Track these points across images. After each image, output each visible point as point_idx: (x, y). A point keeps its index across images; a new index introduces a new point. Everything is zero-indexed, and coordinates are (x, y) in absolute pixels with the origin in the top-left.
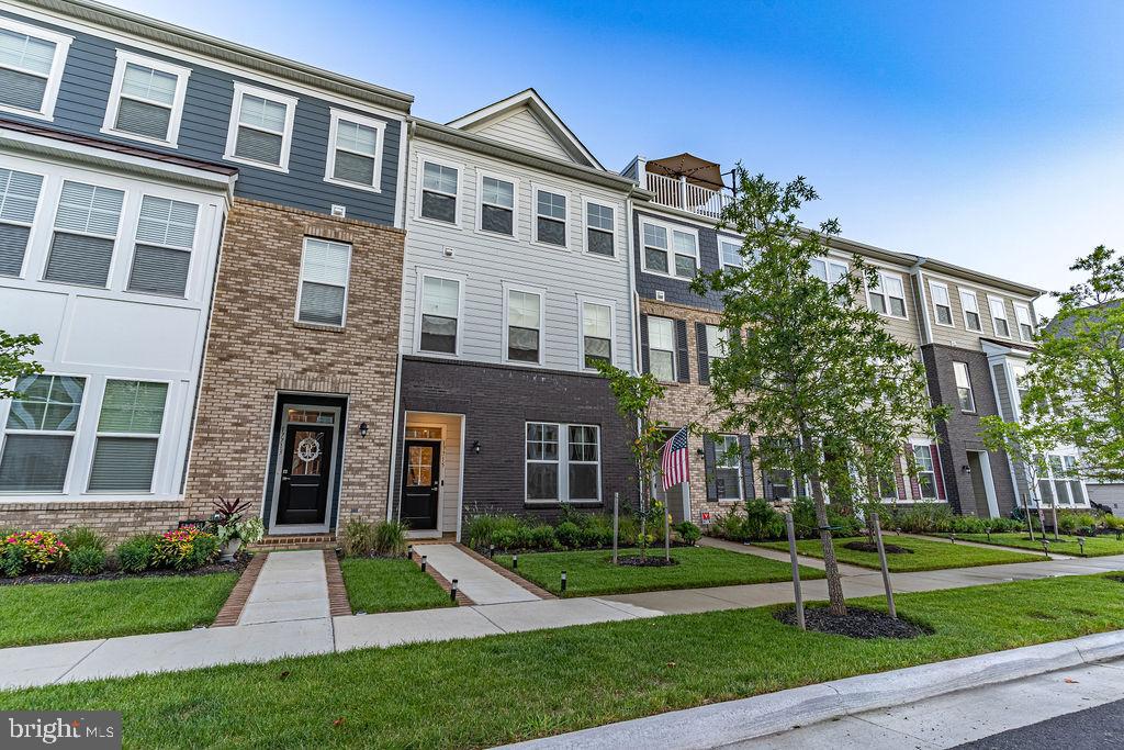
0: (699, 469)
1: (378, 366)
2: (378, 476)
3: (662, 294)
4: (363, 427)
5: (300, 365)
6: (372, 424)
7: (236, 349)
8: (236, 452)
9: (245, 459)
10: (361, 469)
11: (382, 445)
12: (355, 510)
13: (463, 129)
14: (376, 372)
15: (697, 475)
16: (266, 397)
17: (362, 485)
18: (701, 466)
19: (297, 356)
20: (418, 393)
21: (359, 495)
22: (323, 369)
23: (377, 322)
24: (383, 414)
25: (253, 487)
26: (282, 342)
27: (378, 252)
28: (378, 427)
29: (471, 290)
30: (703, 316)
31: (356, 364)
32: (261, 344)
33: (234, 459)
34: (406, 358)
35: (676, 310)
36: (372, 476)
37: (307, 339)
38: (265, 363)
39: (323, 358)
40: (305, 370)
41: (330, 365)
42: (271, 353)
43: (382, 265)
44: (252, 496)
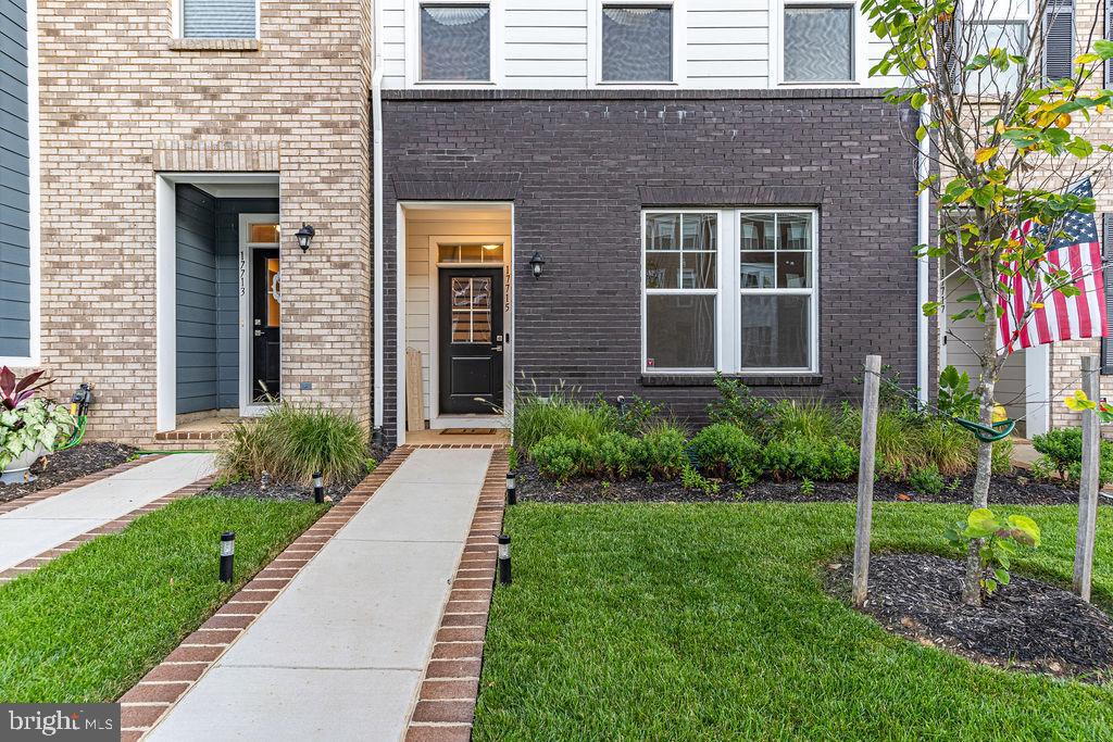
1: (326, 111)
2: (342, 325)
4: (308, 232)
5: (188, 123)
6: (324, 227)
7: (81, 102)
8: (105, 285)
9: (120, 298)
10: (311, 313)
11: (345, 265)
12: (306, 386)
14: (325, 125)
16: (140, 187)
17: (314, 340)
19: (181, 105)
20: (417, 164)
21: (311, 359)
22: (227, 128)
23: (318, 21)
24: (343, 206)
25: (138, 346)
26: (153, 82)
28: (336, 233)
31: (286, 111)
32: (121, 89)
33: (103, 298)
34: (390, 98)
36: (331, 325)
37: (194, 70)
38: (129, 124)
39: (229, 104)
40: (198, 131)
41: (240, 117)
42: (138, 104)
44: (138, 360)
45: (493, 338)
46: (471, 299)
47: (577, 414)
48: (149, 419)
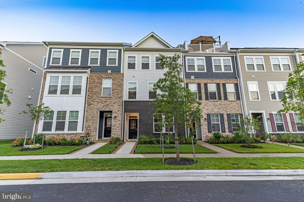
0: (206, 124)
1: (118, 104)
2: (119, 127)
3: (193, 77)
4: (115, 117)
5: (103, 105)
6: (117, 116)
7: (91, 103)
8: (92, 123)
9: (94, 124)
10: (115, 126)
11: (119, 121)
12: (114, 135)
13: (136, 47)
14: (118, 105)
15: (205, 125)
16: (97, 112)
17: (116, 129)
18: (206, 123)
19: (102, 103)
20: (128, 109)
21: (115, 131)
22: (107, 106)
23: (118, 94)
24: (120, 114)
25: (95, 130)
26: (99, 101)
27: (118, 79)
28: (119, 117)
29: (139, 84)
30: (207, 81)
31: (114, 104)
32: (96, 102)
33: (92, 125)
34: (125, 101)
35: (197, 81)
36: (118, 127)
37: (104, 99)
38: (96, 105)
39: (107, 103)
40: (104, 106)
41: (109, 104)
42: (97, 103)
43: (118, 82)
44: (95, 132)
45: (136, 128)
46: (133, 124)
47: (145, 137)
48: (96, 139)
